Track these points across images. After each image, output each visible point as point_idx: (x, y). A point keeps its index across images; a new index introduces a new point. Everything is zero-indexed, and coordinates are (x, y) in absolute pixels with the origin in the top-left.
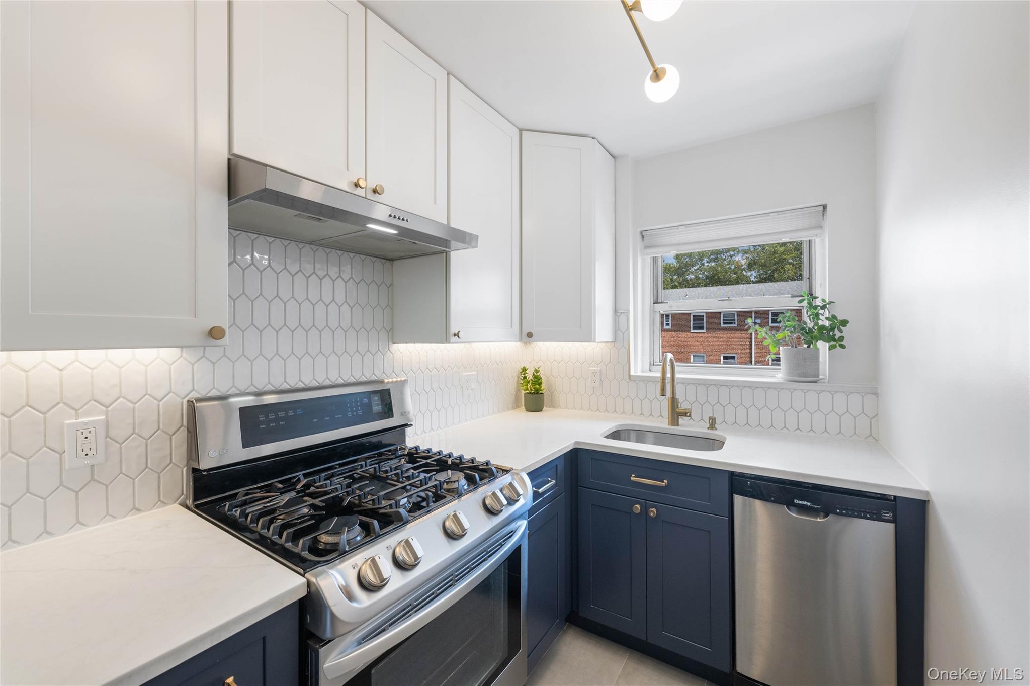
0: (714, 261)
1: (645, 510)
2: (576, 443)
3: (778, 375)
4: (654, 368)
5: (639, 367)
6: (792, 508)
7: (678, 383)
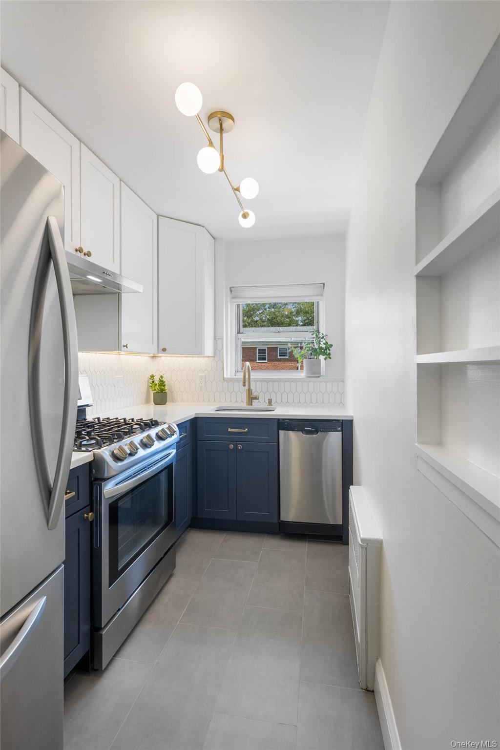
0: (273, 308)
1: (236, 446)
2: (196, 414)
3: (302, 375)
4: (237, 374)
5: (229, 373)
6: (304, 432)
7: (252, 381)
